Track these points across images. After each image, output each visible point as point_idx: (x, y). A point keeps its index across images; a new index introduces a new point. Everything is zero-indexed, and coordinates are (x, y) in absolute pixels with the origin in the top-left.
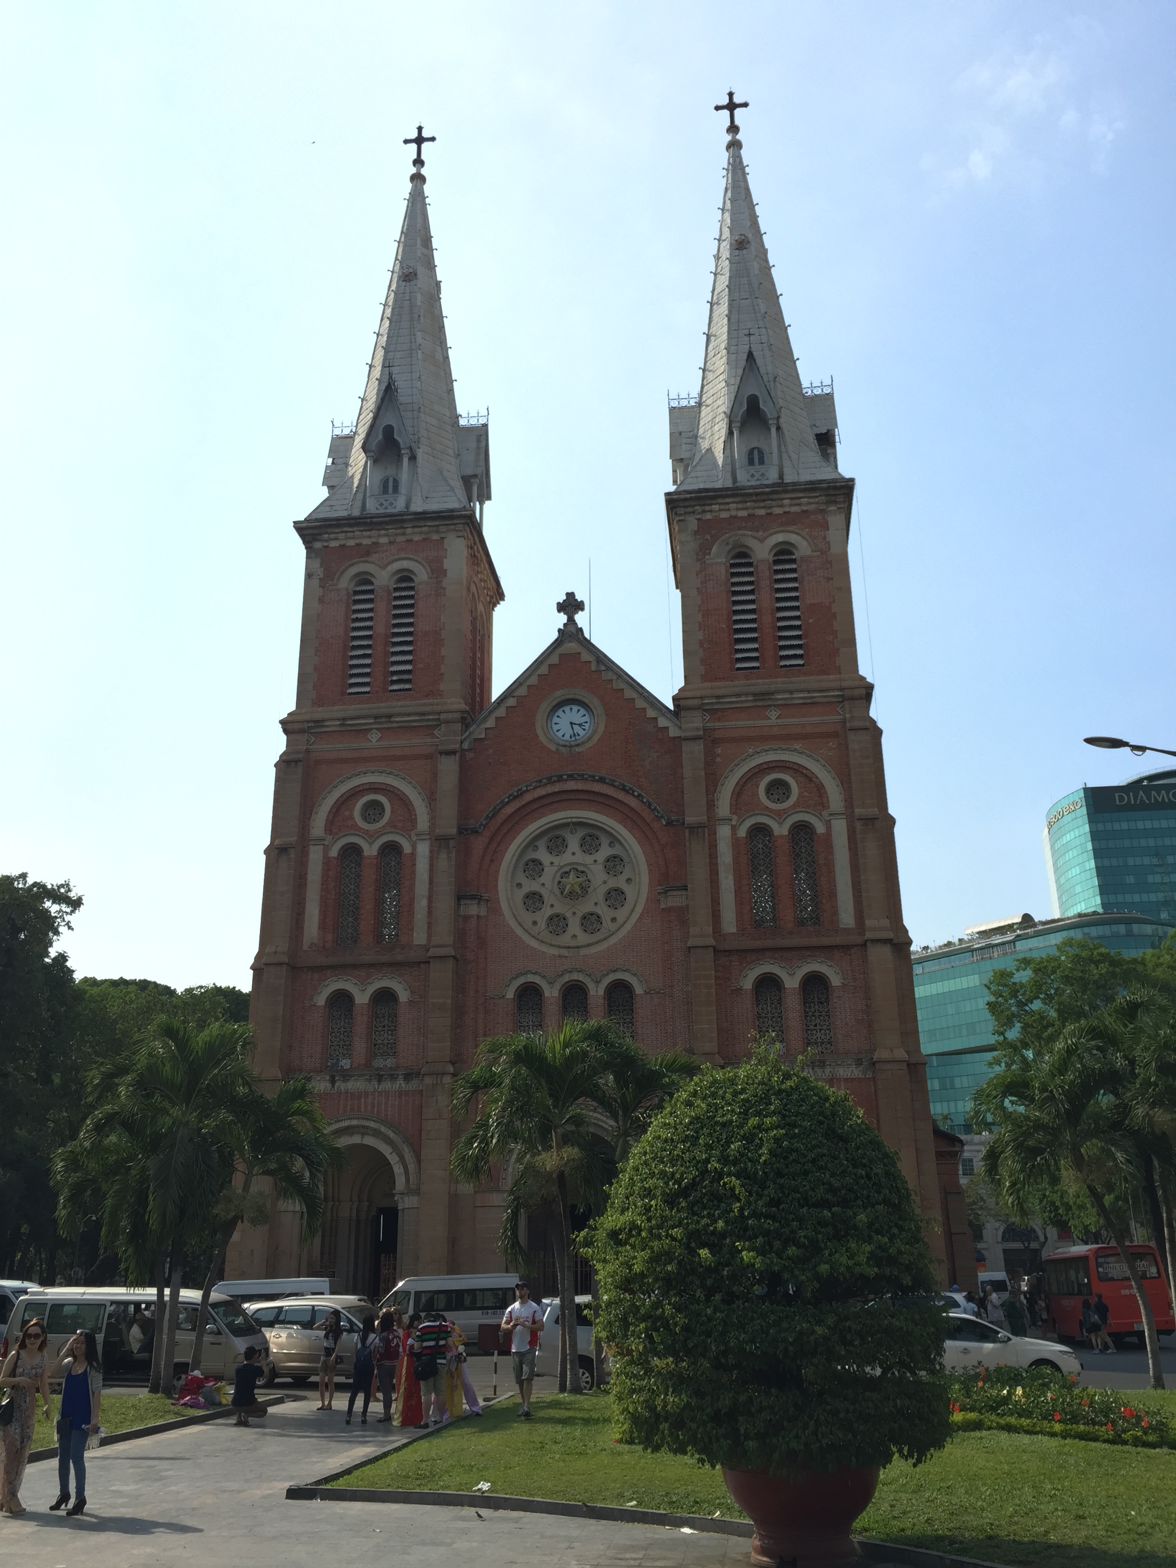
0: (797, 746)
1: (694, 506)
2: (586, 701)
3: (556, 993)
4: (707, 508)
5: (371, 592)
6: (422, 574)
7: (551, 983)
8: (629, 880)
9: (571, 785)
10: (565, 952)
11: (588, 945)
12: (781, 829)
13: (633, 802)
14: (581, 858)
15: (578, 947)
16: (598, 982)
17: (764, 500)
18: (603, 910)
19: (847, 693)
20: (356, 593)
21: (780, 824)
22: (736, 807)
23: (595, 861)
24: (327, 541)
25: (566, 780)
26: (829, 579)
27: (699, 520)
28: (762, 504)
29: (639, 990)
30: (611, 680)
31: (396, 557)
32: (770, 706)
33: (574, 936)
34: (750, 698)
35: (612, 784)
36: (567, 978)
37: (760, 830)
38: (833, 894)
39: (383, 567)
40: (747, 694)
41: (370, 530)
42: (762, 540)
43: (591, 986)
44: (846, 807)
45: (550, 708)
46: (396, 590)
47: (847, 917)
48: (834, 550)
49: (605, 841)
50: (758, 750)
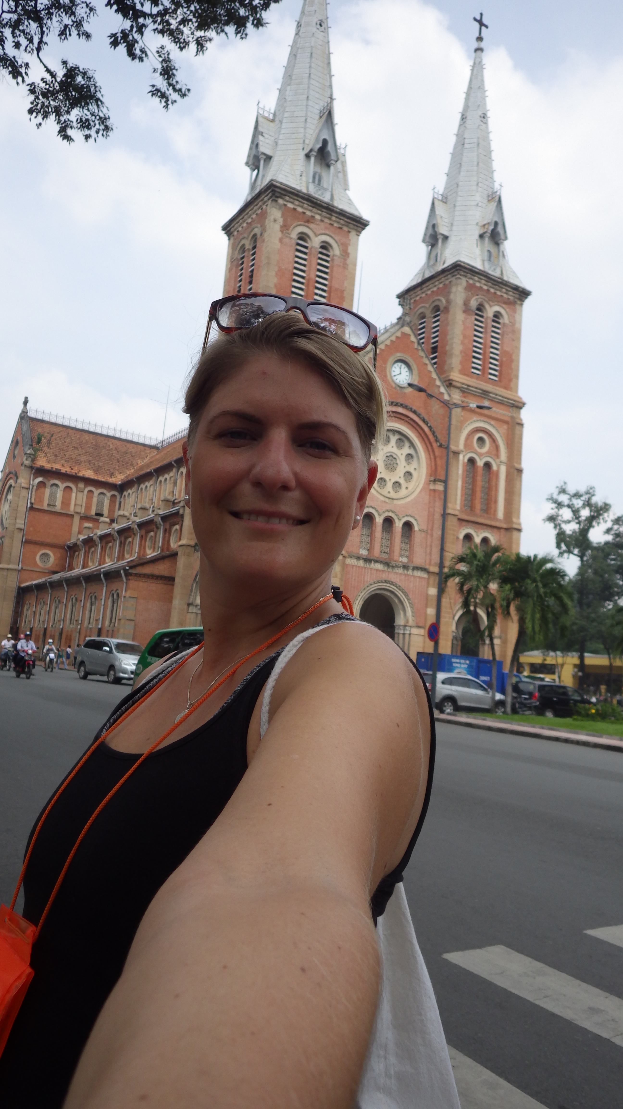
0: (493, 422)
1: (467, 273)
2: (411, 364)
3: (381, 521)
4: (473, 277)
5: (306, 247)
6: (336, 250)
7: (379, 515)
8: (415, 469)
9: (400, 410)
10: (387, 500)
11: (397, 499)
12: (480, 463)
13: (426, 429)
14: (395, 450)
15: (393, 499)
16: (400, 520)
17: (495, 285)
18: (402, 481)
19: (516, 404)
20: (298, 244)
21: (481, 460)
22: (466, 445)
23: (402, 454)
24: (287, 201)
25: (399, 406)
26: (513, 340)
27: (467, 281)
28: (494, 286)
29: (416, 528)
30: (422, 357)
31: (324, 232)
32: (485, 398)
33: (389, 492)
34: (480, 391)
35: (418, 415)
36: (387, 514)
37: (472, 461)
38: (496, 502)
39: (317, 235)
40: (480, 389)
41: (313, 207)
42: (491, 306)
43: (397, 521)
44: (508, 460)
45: (394, 361)
46: (321, 253)
47: (500, 514)
48: (517, 326)
49: (407, 444)
50: (479, 419)
